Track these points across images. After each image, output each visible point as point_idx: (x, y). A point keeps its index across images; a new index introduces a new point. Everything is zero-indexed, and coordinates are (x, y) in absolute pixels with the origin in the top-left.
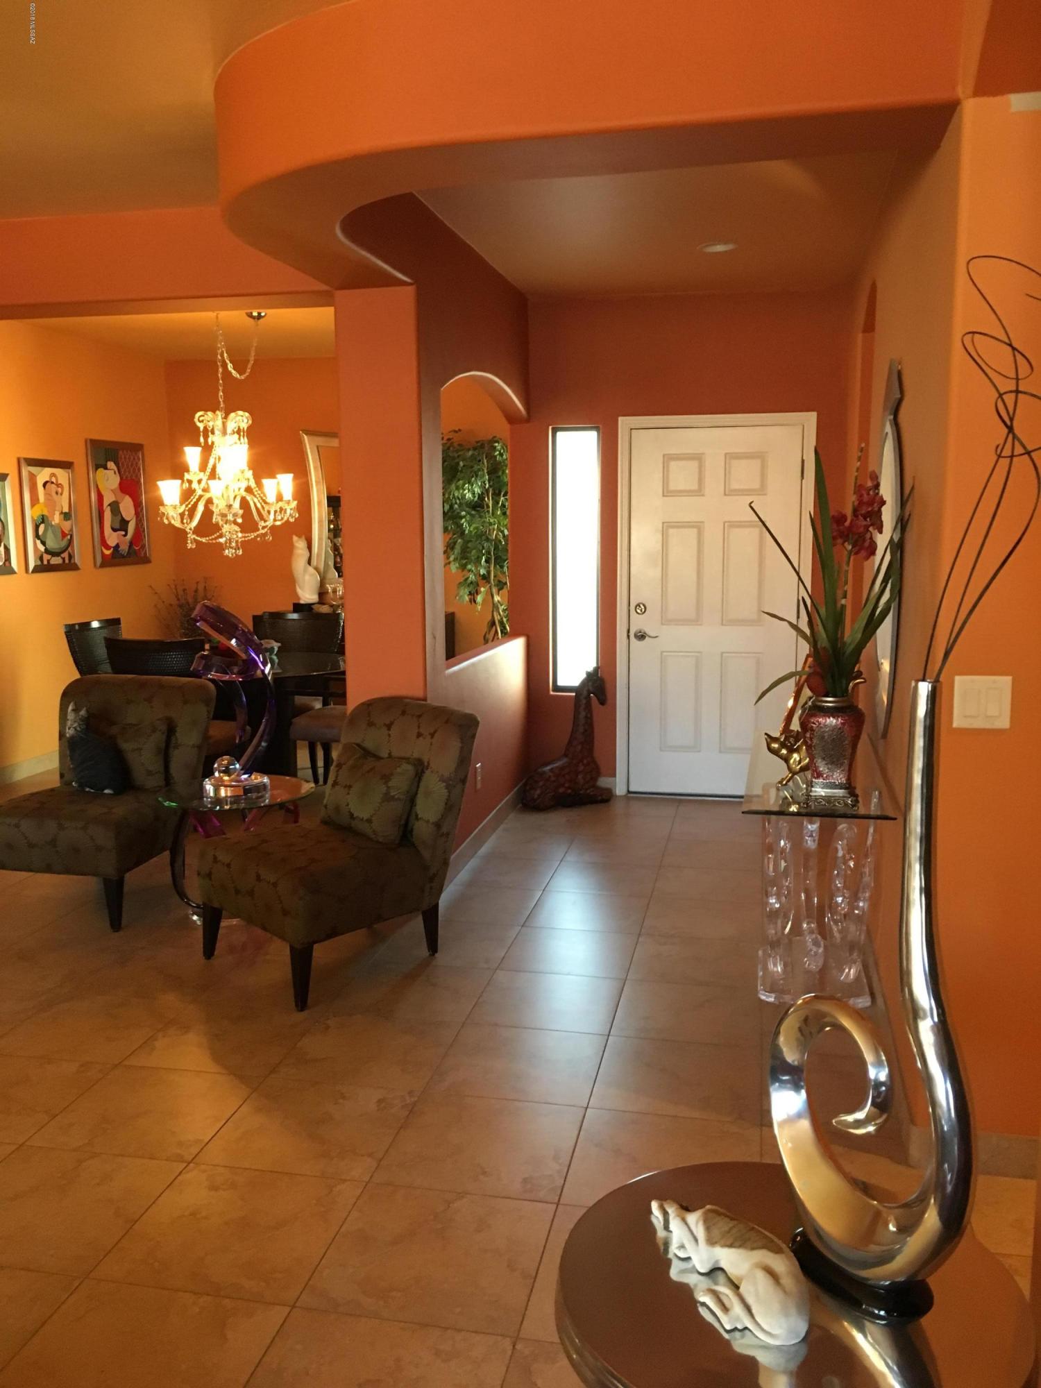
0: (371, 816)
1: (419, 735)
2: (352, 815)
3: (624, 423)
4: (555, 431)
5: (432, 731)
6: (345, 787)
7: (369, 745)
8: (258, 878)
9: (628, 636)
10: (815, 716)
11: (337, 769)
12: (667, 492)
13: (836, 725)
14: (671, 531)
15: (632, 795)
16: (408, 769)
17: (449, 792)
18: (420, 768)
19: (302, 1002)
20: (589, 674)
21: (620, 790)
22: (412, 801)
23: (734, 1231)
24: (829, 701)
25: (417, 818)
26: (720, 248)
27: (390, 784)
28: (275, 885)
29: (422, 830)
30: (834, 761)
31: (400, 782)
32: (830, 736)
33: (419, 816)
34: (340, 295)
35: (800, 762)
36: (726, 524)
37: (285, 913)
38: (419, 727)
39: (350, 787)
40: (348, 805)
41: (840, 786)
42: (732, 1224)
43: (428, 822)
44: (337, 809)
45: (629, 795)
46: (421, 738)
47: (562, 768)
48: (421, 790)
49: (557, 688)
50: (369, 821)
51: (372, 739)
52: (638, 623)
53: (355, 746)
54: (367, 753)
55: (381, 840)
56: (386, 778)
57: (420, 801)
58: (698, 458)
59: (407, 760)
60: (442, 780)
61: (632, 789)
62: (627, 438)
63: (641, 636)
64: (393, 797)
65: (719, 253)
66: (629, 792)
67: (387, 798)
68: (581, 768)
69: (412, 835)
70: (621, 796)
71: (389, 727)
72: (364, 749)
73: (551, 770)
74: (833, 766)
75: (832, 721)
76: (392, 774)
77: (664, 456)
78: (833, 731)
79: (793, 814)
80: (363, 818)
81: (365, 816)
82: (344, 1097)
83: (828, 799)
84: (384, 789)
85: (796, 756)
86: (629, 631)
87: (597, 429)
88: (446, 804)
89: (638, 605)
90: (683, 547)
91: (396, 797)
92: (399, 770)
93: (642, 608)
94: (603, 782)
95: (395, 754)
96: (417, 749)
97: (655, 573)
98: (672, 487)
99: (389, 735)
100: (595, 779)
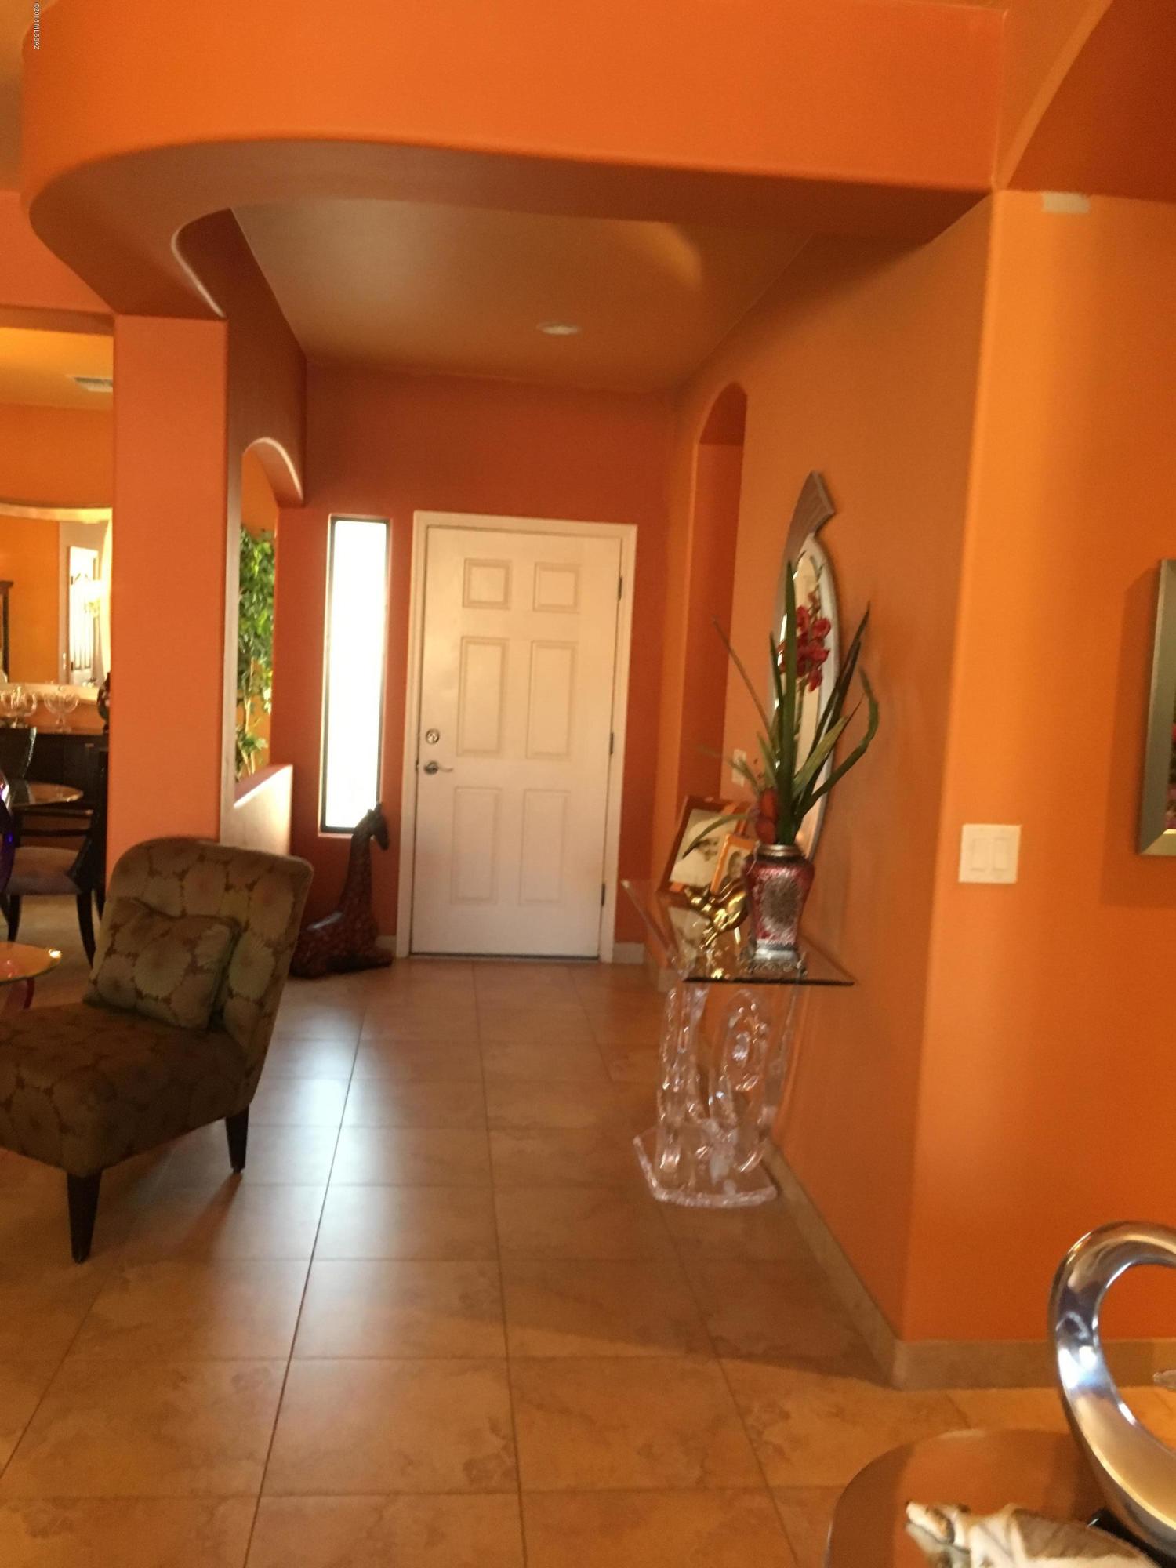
0: (171, 994)
1: (228, 888)
2: (139, 994)
3: (421, 519)
4: (334, 520)
5: (250, 882)
6: (129, 955)
7: (152, 899)
8: (20, 1083)
9: (417, 769)
10: (764, 866)
11: (112, 932)
12: (468, 603)
13: (789, 878)
14: (471, 648)
15: (416, 957)
16: (222, 931)
17: (277, 961)
18: (237, 930)
19: (82, 1249)
20: (371, 814)
21: (401, 951)
22: (224, 973)
23: (1061, 1534)
24: (778, 850)
25: (231, 994)
26: (561, 330)
27: (198, 951)
28: (49, 1092)
29: (238, 1009)
30: (783, 919)
31: (208, 952)
32: (781, 890)
33: (234, 992)
34: (121, 321)
35: (726, 919)
36: (534, 645)
37: (64, 1129)
38: (227, 875)
39: (135, 956)
40: (133, 979)
41: (787, 948)
42: (1055, 1526)
43: (248, 999)
44: (116, 985)
45: (412, 957)
46: (232, 892)
47: (335, 926)
48: (236, 959)
49: (325, 829)
50: (167, 1000)
51: (153, 892)
52: (429, 753)
53: (134, 902)
54: (152, 912)
55: (183, 1024)
56: (191, 944)
57: (234, 972)
58: (505, 566)
59: (213, 919)
60: (268, 944)
61: (415, 949)
62: (423, 535)
63: (432, 769)
64: (202, 967)
65: (559, 337)
66: (411, 953)
67: (193, 969)
68: (358, 925)
69: (222, 1017)
70: (402, 959)
71: (182, 876)
72: (146, 905)
73: (324, 928)
74: (781, 925)
75: (784, 873)
76: (200, 938)
77: (466, 560)
78: (786, 884)
79: (716, 980)
80: (157, 997)
81: (162, 994)
82: (184, 1379)
83: (774, 961)
84: (188, 958)
85: (721, 914)
86: (417, 762)
87: (386, 522)
88: (272, 976)
89: (429, 733)
90: (484, 666)
91: (205, 968)
92: (209, 933)
93: (435, 735)
94: (382, 941)
95: (190, 911)
96: (228, 905)
97: (451, 694)
98: (474, 596)
99: (182, 888)
100: (373, 938)
